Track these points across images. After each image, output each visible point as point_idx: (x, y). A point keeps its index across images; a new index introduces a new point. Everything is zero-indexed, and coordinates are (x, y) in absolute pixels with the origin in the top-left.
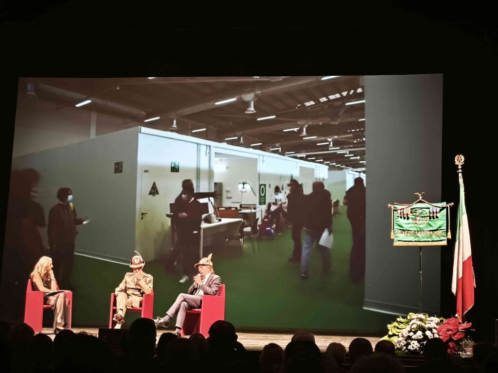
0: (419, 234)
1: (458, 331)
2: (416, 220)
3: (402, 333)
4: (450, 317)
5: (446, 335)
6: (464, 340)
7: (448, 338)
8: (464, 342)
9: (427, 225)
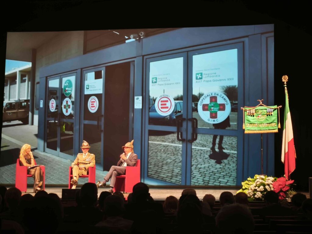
0: (261, 126)
1: (286, 185)
2: (258, 116)
3: (251, 187)
4: (281, 177)
5: (279, 188)
6: (289, 191)
7: (279, 190)
8: (289, 192)
9: (266, 120)
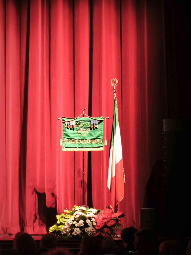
0: (82, 142)
1: (111, 219)
2: (80, 130)
5: (102, 223)
7: (103, 225)
9: (89, 135)
